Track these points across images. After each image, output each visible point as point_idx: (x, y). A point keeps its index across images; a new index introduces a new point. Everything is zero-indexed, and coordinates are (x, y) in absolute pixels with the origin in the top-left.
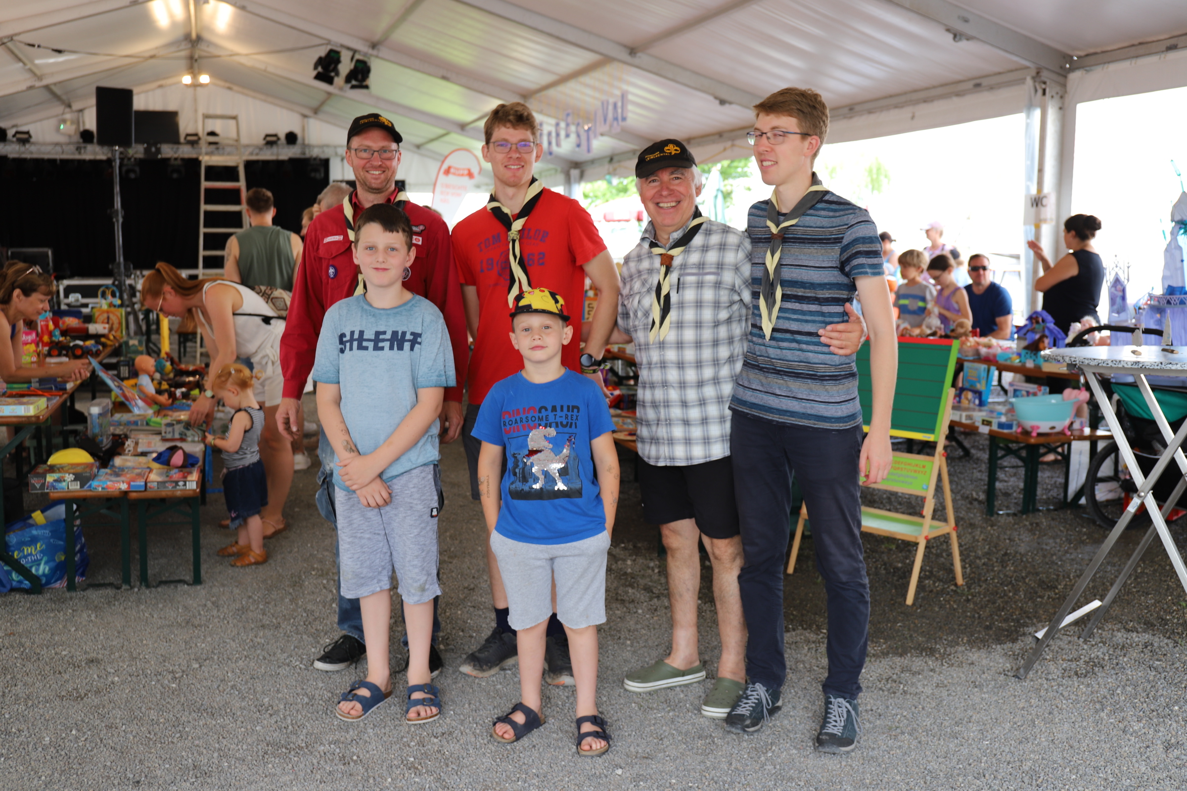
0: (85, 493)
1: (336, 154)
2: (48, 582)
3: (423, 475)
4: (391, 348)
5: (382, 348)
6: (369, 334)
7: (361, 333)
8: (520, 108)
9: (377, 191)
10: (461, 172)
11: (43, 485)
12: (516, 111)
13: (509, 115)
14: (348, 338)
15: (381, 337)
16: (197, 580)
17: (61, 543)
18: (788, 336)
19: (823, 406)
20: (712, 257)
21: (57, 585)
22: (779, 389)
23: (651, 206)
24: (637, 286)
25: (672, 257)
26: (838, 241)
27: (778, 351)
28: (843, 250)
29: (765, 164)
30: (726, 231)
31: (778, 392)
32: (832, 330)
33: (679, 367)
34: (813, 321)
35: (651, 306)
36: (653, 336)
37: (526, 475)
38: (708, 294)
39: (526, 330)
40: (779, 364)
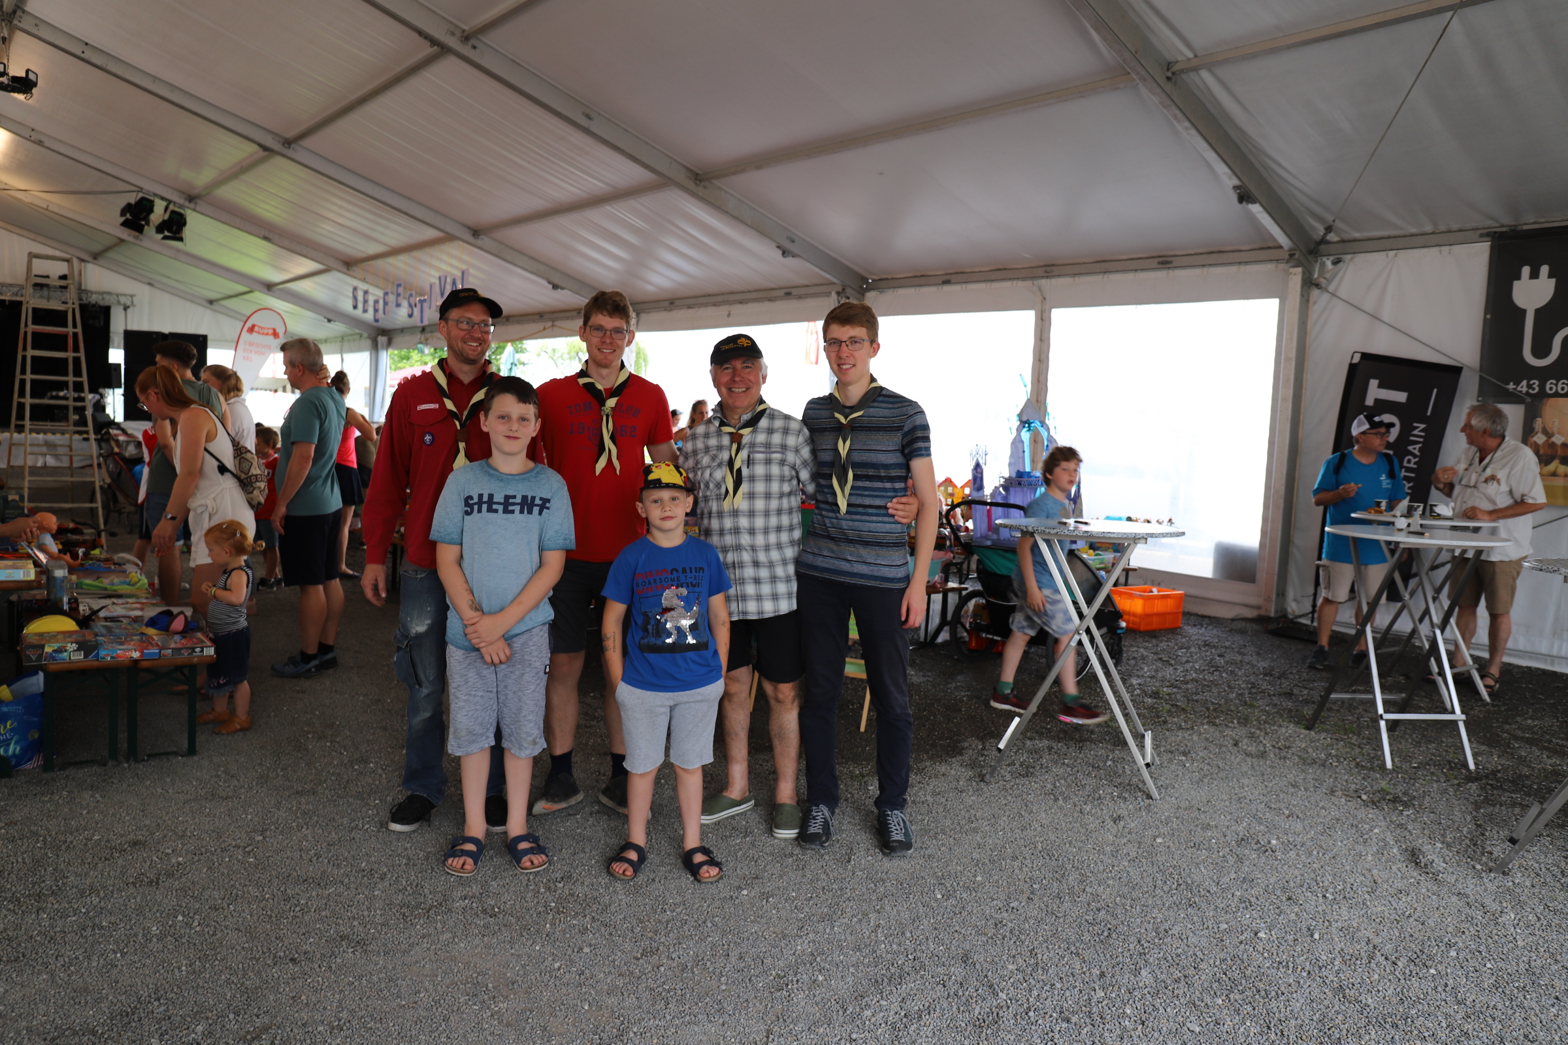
4: (522, 512)
5: (512, 512)
6: (499, 498)
7: (491, 496)
9: (471, 362)
14: (476, 500)
15: (511, 501)
16: (192, 751)
18: (861, 510)
19: (886, 569)
20: (777, 439)
22: (851, 555)
23: (724, 390)
24: (706, 460)
25: (741, 436)
26: (900, 428)
27: (851, 523)
28: (904, 435)
29: (844, 367)
30: (787, 418)
31: (849, 558)
32: (897, 503)
33: (750, 533)
34: (882, 497)
35: (724, 478)
36: (726, 505)
37: (662, 631)
38: (775, 470)
39: (656, 501)
40: (851, 534)
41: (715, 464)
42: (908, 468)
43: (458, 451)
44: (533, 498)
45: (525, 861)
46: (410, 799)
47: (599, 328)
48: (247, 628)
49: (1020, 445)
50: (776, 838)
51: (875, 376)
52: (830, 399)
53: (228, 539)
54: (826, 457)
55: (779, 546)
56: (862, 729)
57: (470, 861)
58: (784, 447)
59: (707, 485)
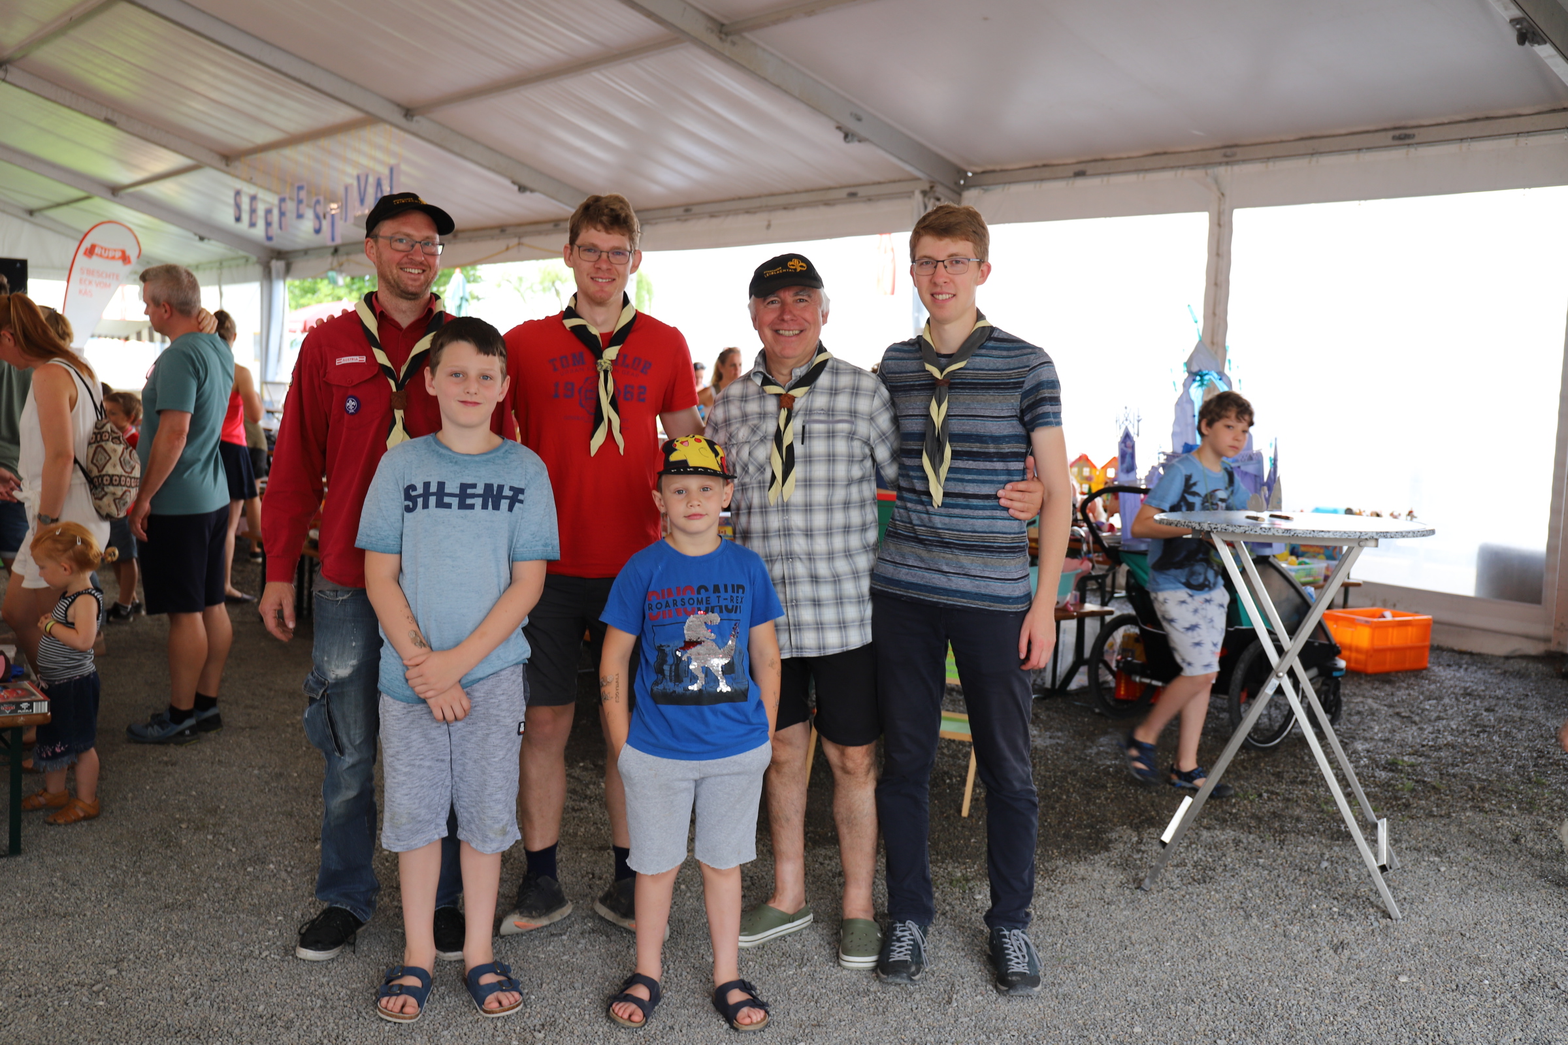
22: (947, 564)
23: (768, 333)
24: (743, 433)
25: (793, 399)
26: (1018, 385)
27: (947, 520)
28: (1025, 395)
29: (940, 297)
30: (857, 372)
31: (945, 569)
32: (1012, 490)
33: (807, 535)
34: (992, 482)
35: (769, 459)
36: (773, 496)
37: (681, 673)
38: (841, 446)
39: (679, 492)
40: (948, 535)
41: (757, 438)
42: (1028, 441)
43: (394, 423)
45: (491, 1001)
46: (328, 913)
47: (592, 248)
48: (95, 673)
49: (1188, 407)
50: (844, 968)
51: (983, 311)
52: (917, 347)
53: (65, 550)
54: (914, 426)
56: (965, 812)
57: (412, 1001)
58: (853, 414)
59: (745, 469)
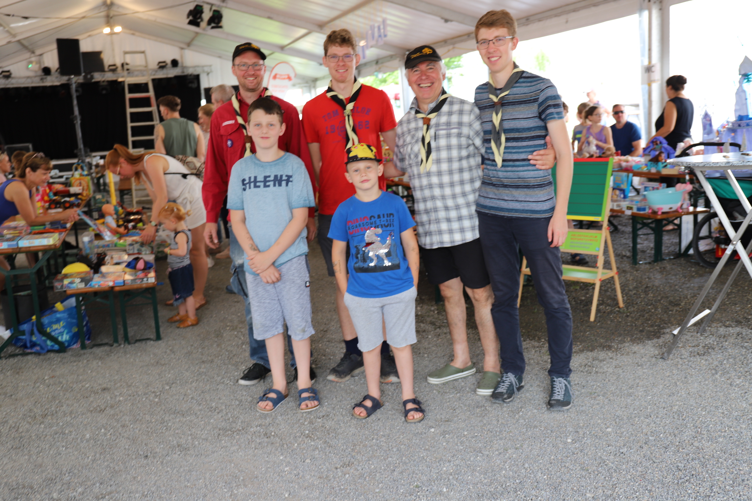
0: (88, 289)
1: (204, 71)
2: (69, 345)
3: (299, 261)
4: (275, 185)
5: (269, 186)
6: (260, 178)
7: (255, 178)
8: (344, 34)
9: (253, 90)
10: (283, 77)
11: (62, 286)
12: (342, 36)
13: (337, 38)
14: (247, 181)
15: (268, 179)
16: (158, 337)
17: (74, 321)
18: (511, 163)
19: (535, 204)
20: (455, 118)
21: (75, 346)
22: (507, 196)
24: (408, 139)
25: (429, 120)
26: (536, 100)
27: (505, 174)
28: (540, 105)
29: (493, 59)
30: (462, 102)
31: (506, 198)
32: (537, 155)
33: (440, 187)
34: (526, 152)
35: (419, 150)
36: (422, 169)
37: (365, 258)
38: (454, 141)
39: (356, 171)
40: (506, 182)
41: (414, 141)
42: (546, 129)
43: (246, 150)
44: (281, 176)
45: (304, 404)
46: (255, 365)
47: (334, 56)
50: (479, 395)
51: (517, 64)
52: (487, 84)
54: (488, 127)
55: (464, 194)
56: (592, 318)
58: (460, 124)
59: (410, 156)
